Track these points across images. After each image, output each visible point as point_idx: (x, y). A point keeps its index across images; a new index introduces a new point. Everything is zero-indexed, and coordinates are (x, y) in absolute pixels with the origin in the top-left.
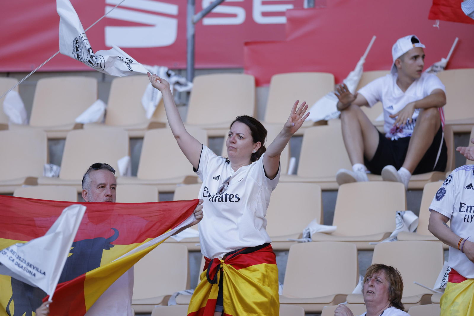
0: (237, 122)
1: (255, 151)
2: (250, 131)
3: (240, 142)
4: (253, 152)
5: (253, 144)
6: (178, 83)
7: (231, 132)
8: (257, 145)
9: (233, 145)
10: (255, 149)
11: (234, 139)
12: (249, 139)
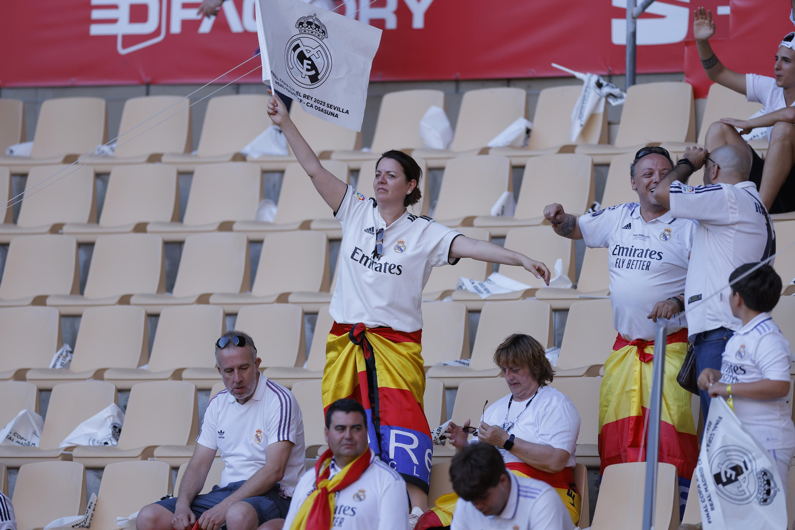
0: (385, 159)
1: (409, 192)
2: (402, 168)
3: (391, 182)
4: (407, 194)
5: (407, 184)
6: (610, 95)
7: (379, 171)
8: (412, 184)
9: (384, 187)
10: (410, 189)
11: (383, 178)
12: (401, 178)
